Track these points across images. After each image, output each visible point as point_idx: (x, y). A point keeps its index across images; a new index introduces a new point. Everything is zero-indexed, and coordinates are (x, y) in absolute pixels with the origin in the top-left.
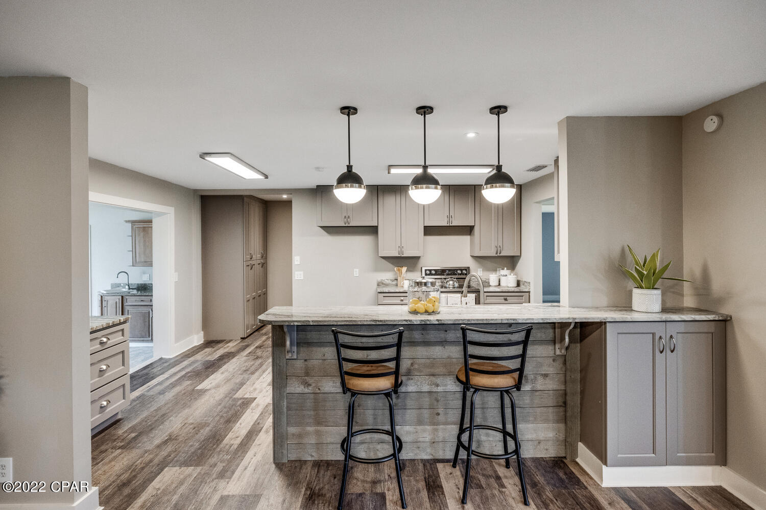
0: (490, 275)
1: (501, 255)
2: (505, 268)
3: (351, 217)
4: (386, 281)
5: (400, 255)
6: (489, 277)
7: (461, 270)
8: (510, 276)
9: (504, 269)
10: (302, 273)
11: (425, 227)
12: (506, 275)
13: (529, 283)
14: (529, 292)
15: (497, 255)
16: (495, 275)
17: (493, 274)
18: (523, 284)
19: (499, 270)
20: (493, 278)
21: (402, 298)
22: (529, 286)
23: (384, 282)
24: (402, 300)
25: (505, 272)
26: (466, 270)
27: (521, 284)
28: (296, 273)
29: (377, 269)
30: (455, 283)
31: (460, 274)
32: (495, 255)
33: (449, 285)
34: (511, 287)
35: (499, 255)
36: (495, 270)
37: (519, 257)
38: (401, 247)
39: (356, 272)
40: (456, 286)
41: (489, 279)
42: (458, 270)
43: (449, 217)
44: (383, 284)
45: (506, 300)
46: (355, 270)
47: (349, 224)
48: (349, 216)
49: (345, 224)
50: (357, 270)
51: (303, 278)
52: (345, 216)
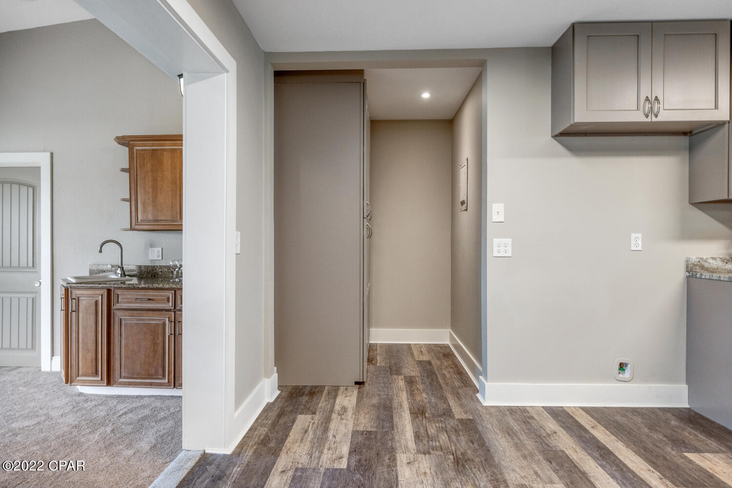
3: (660, 99)
4: (710, 261)
23: (705, 265)
28: (496, 241)
29: (686, 234)
39: (637, 241)
46: (633, 236)
47: (656, 116)
48: (656, 97)
49: (647, 116)
50: (640, 235)
51: (509, 254)
52: (647, 97)
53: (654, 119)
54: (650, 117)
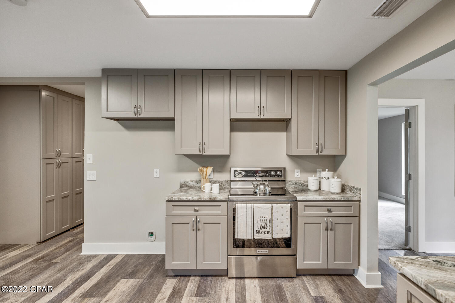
0: (309, 178)
1: (322, 154)
2: (327, 170)
3: (142, 106)
4: (190, 182)
5: (201, 154)
6: (308, 179)
7: (276, 171)
8: (333, 180)
9: (325, 171)
10: (95, 172)
11: (233, 121)
12: (328, 178)
13: (360, 189)
14: (359, 201)
15: (317, 154)
16: (315, 178)
17: (312, 176)
18: (350, 190)
19: (320, 171)
20: (312, 181)
21: (197, 208)
22: (360, 193)
23: (188, 184)
24: (196, 211)
25: (326, 174)
26: (281, 171)
27: (347, 189)
28: (88, 172)
29: (180, 170)
30: (267, 188)
31: (274, 176)
32: (315, 153)
33: (260, 189)
34: (334, 194)
35: (320, 154)
36: (314, 172)
37: (343, 157)
38: (202, 144)
39: (157, 173)
40: (268, 192)
41: (307, 182)
42: (272, 171)
43: (260, 108)
44: (186, 186)
45: (329, 211)
46: (155, 170)
47: (140, 115)
48: (140, 106)
49: (135, 115)
50: (158, 170)
51: (95, 179)
52: (135, 106)
53: (139, 116)
54: (137, 115)
